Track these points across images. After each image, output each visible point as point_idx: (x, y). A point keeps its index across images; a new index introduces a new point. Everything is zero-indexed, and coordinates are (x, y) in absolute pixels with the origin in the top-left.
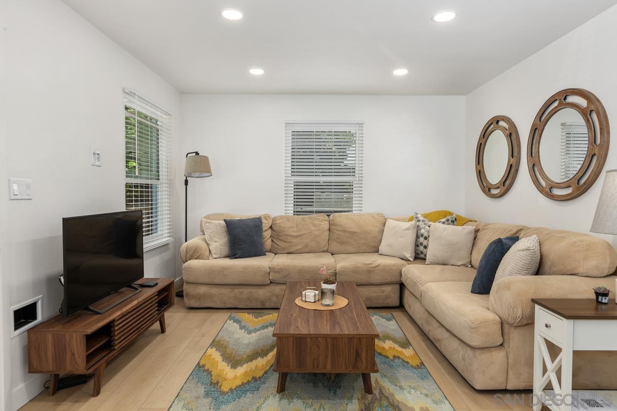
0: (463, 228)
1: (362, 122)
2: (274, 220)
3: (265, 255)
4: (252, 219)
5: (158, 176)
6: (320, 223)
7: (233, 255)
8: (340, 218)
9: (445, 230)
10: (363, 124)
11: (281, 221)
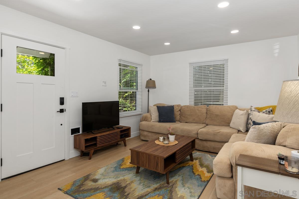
0: (268, 116)
1: (227, 59)
2: (182, 107)
3: (175, 122)
4: (169, 106)
5: (137, 88)
6: (202, 109)
7: (160, 121)
8: (212, 108)
9: (259, 116)
10: (228, 60)
11: (184, 108)
